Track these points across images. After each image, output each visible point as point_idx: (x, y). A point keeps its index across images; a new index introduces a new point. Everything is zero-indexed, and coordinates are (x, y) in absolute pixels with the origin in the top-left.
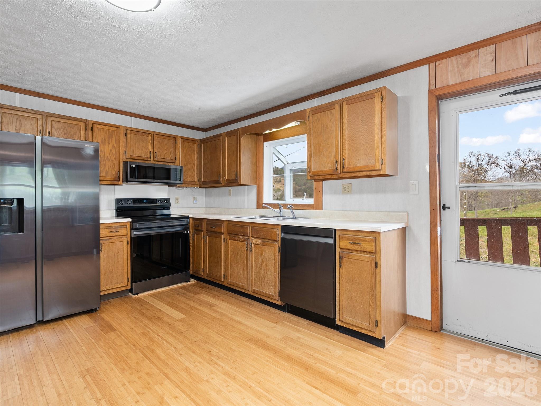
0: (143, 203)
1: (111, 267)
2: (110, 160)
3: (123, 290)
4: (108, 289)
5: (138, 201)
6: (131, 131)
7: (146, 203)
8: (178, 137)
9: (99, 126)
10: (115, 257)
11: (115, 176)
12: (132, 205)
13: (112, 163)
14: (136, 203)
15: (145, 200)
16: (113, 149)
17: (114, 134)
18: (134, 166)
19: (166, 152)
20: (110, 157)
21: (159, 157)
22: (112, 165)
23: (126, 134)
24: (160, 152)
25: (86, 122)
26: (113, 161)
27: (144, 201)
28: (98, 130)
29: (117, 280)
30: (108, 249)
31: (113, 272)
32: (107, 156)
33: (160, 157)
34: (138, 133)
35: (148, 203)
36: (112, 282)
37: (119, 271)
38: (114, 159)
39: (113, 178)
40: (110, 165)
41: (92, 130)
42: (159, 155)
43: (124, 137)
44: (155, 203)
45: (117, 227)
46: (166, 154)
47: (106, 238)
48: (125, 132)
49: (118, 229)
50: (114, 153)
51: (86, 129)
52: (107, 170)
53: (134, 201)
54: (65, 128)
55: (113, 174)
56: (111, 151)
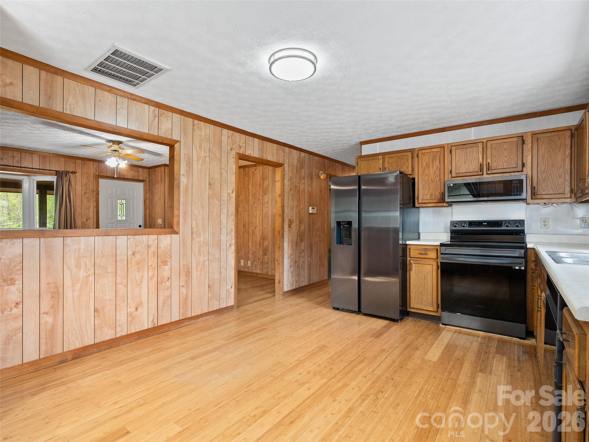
0: (481, 226)
1: (421, 288)
2: (435, 182)
3: (433, 315)
4: (418, 308)
5: (475, 224)
6: (456, 146)
7: (486, 226)
8: (529, 134)
9: (423, 151)
10: (425, 279)
11: (439, 198)
12: (467, 228)
13: (436, 185)
14: (473, 226)
15: (485, 222)
16: (437, 171)
17: (438, 155)
18: (452, 185)
19: (506, 159)
20: (434, 179)
21: (494, 168)
22: (436, 187)
23: (451, 151)
24: (496, 162)
25: (412, 151)
26: (437, 182)
27: (484, 224)
28: (422, 156)
29: (426, 302)
30: (419, 269)
31: (423, 293)
32: (431, 179)
33: (497, 167)
34: (465, 146)
35: (488, 226)
36: (422, 303)
37: (428, 294)
38: (438, 181)
39: (438, 200)
40: (434, 188)
41: (418, 156)
42: (494, 165)
43: (449, 155)
44: (498, 227)
45: (426, 250)
46: (506, 162)
47: (417, 259)
48: (450, 149)
49: (428, 251)
50: (438, 174)
51: (413, 158)
52: (431, 192)
53: (471, 223)
54: (397, 161)
55: (437, 196)
56: (435, 173)
